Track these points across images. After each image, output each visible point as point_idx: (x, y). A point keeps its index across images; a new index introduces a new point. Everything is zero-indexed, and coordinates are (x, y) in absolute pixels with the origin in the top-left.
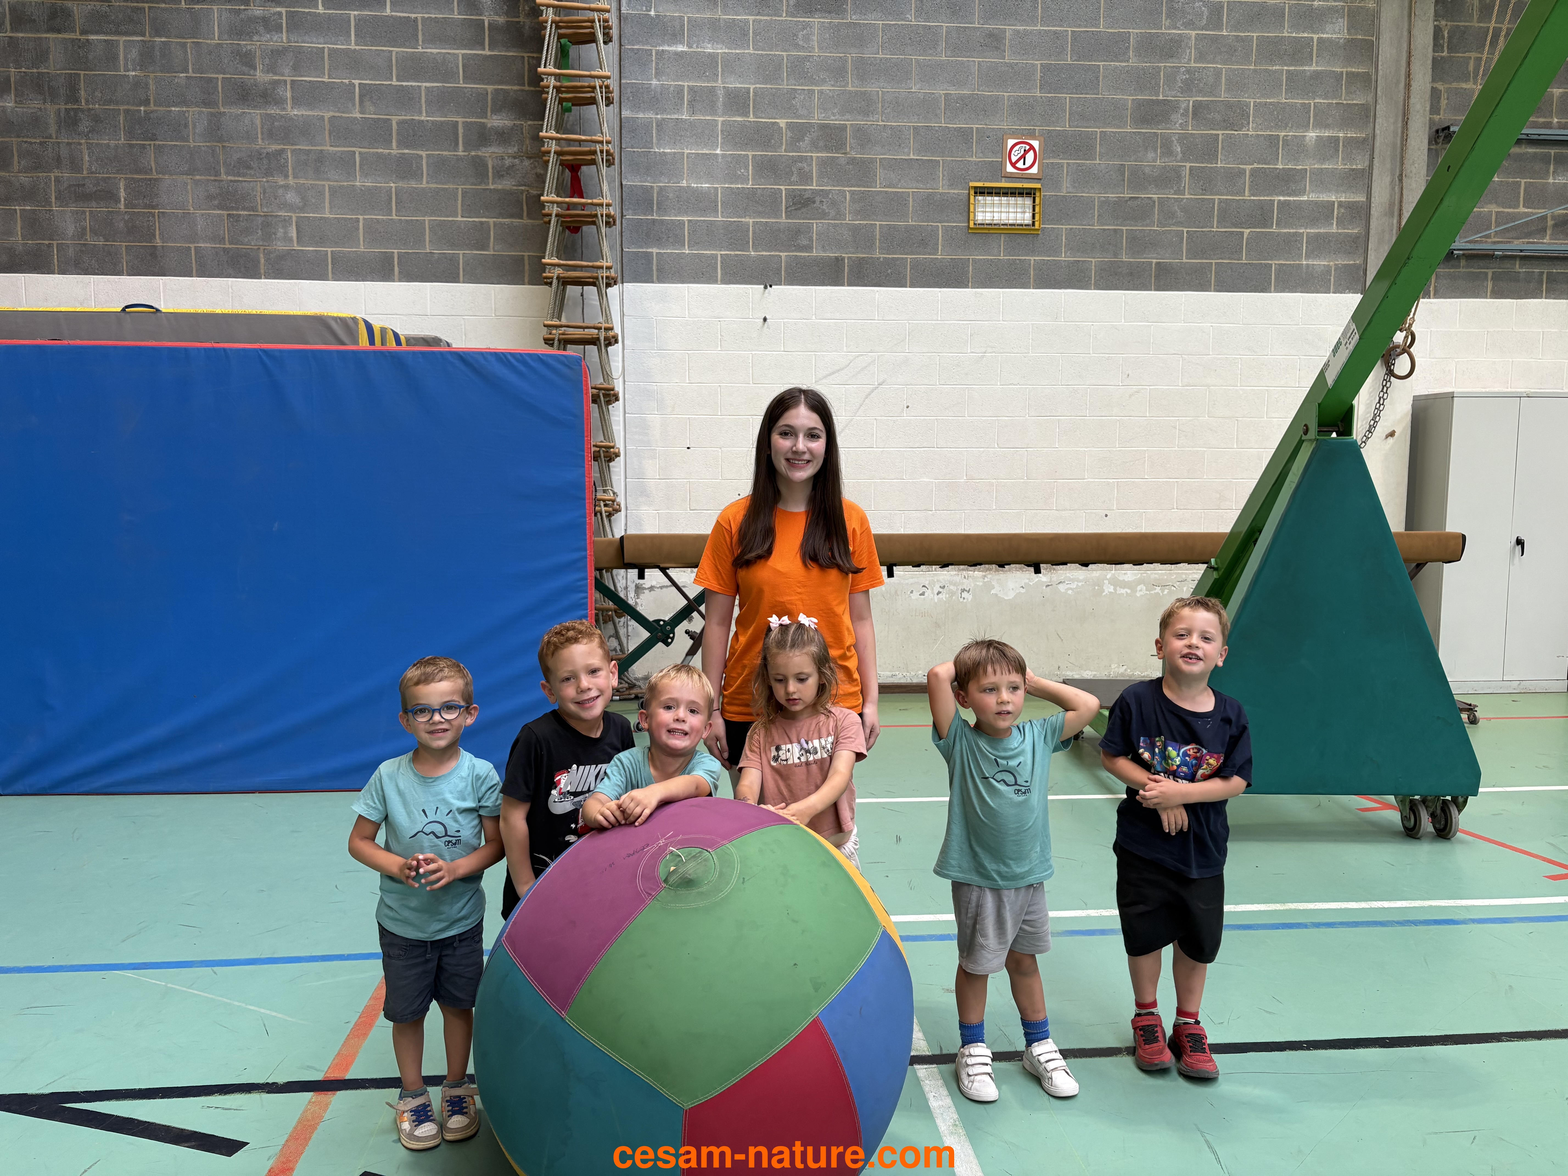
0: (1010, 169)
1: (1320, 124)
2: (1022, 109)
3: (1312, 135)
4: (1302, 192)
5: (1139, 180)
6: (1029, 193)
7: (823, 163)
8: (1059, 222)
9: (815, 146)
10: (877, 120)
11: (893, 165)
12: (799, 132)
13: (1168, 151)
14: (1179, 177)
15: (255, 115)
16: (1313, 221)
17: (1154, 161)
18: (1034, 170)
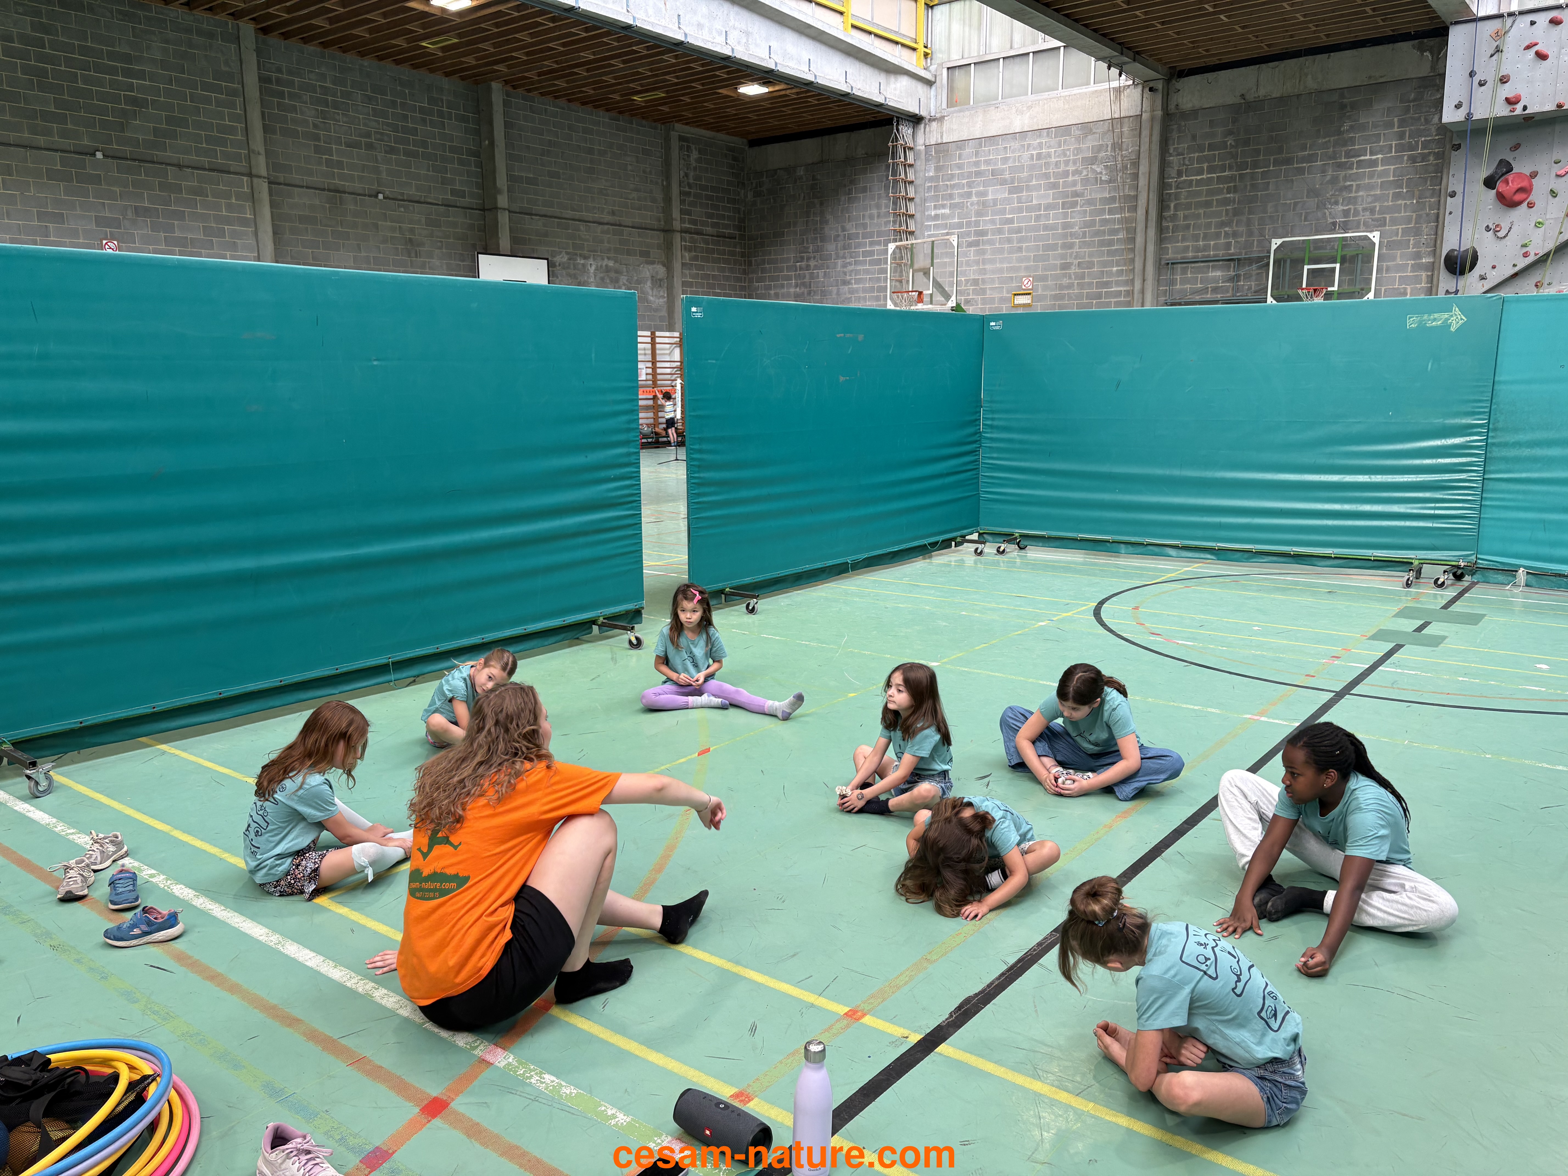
0: (1024, 287)
1: (1117, 266)
2: (1027, 268)
3: (1115, 269)
4: (1112, 288)
5: (1061, 287)
6: (1029, 294)
7: (973, 290)
8: (1038, 302)
9: (971, 285)
10: (987, 276)
11: (991, 289)
12: (967, 281)
13: (1070, 278)
14: (1073, 285)
15: (846, 288)
16: (1116, 297)
17: (1065, 281)
18: (1031, 287)
